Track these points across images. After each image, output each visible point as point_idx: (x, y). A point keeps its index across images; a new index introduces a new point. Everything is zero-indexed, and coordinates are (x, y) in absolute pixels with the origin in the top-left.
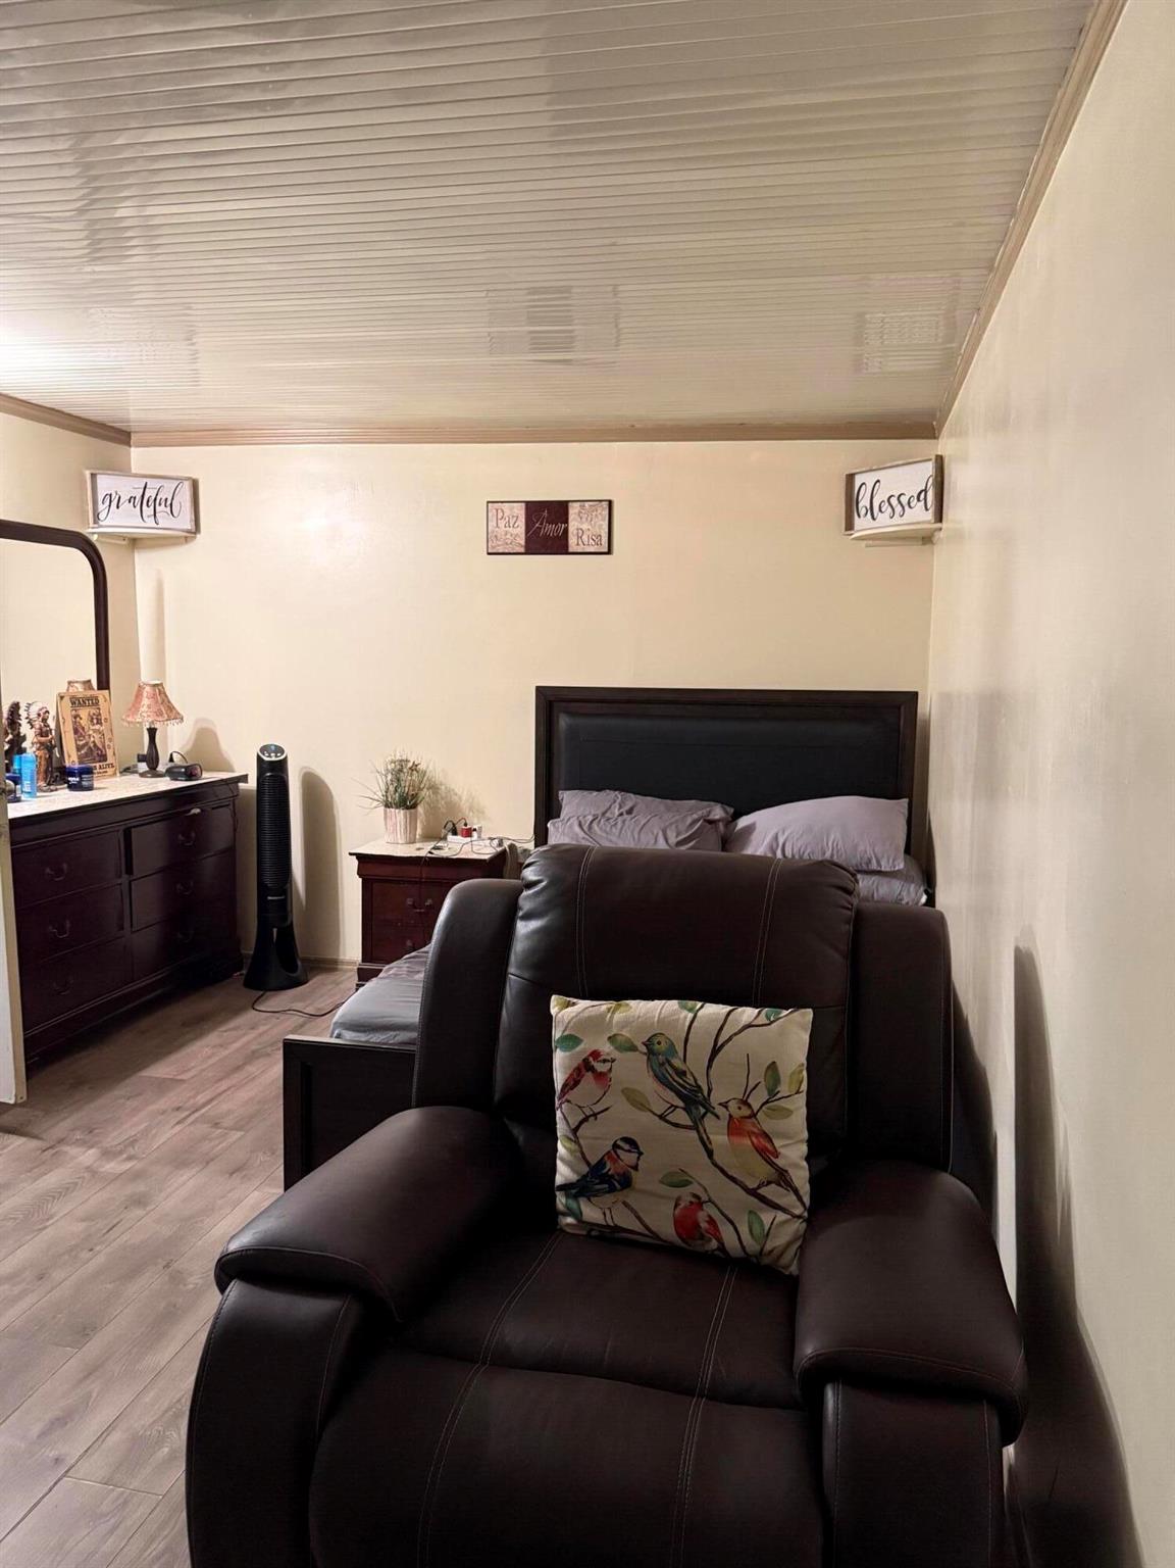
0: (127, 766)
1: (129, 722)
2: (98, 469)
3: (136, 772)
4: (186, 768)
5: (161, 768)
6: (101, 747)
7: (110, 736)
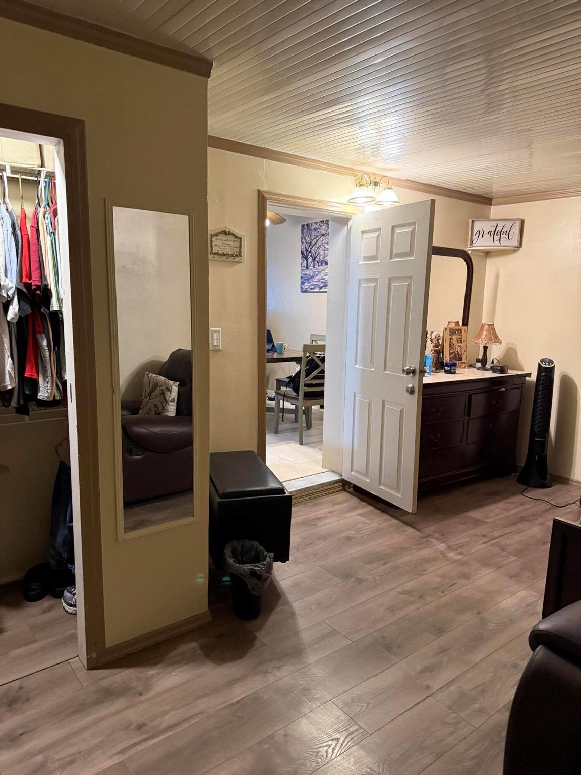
0: (471, 364)
1: (475, 343)
2: (475, 218)
3: (475, 367)
4: (501, 367)
5: (488, 366)
6: (460, 353)
7: (465, 349)
